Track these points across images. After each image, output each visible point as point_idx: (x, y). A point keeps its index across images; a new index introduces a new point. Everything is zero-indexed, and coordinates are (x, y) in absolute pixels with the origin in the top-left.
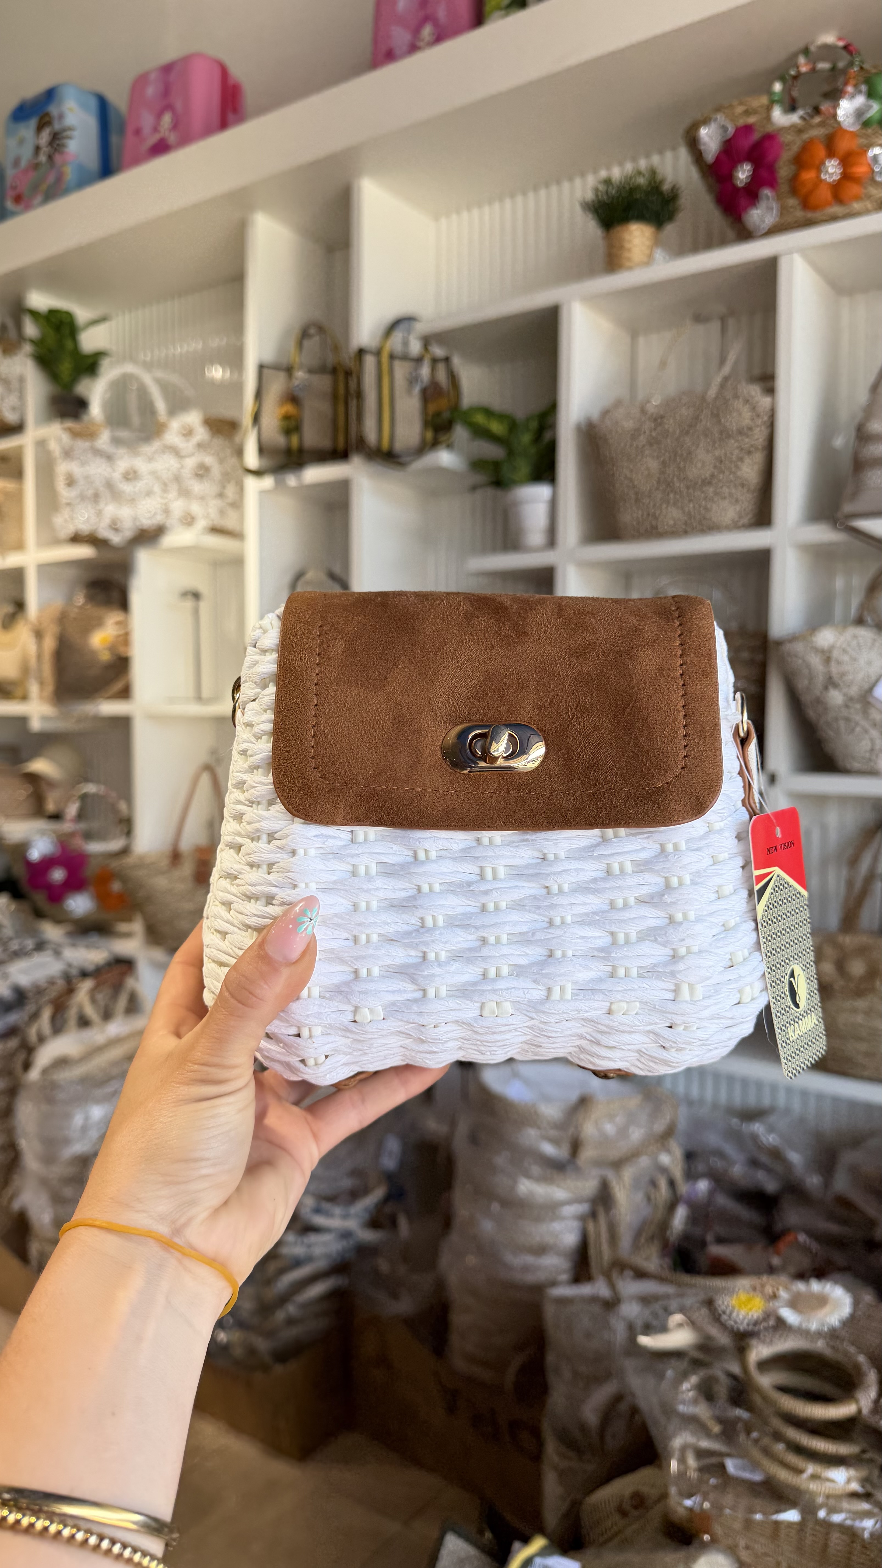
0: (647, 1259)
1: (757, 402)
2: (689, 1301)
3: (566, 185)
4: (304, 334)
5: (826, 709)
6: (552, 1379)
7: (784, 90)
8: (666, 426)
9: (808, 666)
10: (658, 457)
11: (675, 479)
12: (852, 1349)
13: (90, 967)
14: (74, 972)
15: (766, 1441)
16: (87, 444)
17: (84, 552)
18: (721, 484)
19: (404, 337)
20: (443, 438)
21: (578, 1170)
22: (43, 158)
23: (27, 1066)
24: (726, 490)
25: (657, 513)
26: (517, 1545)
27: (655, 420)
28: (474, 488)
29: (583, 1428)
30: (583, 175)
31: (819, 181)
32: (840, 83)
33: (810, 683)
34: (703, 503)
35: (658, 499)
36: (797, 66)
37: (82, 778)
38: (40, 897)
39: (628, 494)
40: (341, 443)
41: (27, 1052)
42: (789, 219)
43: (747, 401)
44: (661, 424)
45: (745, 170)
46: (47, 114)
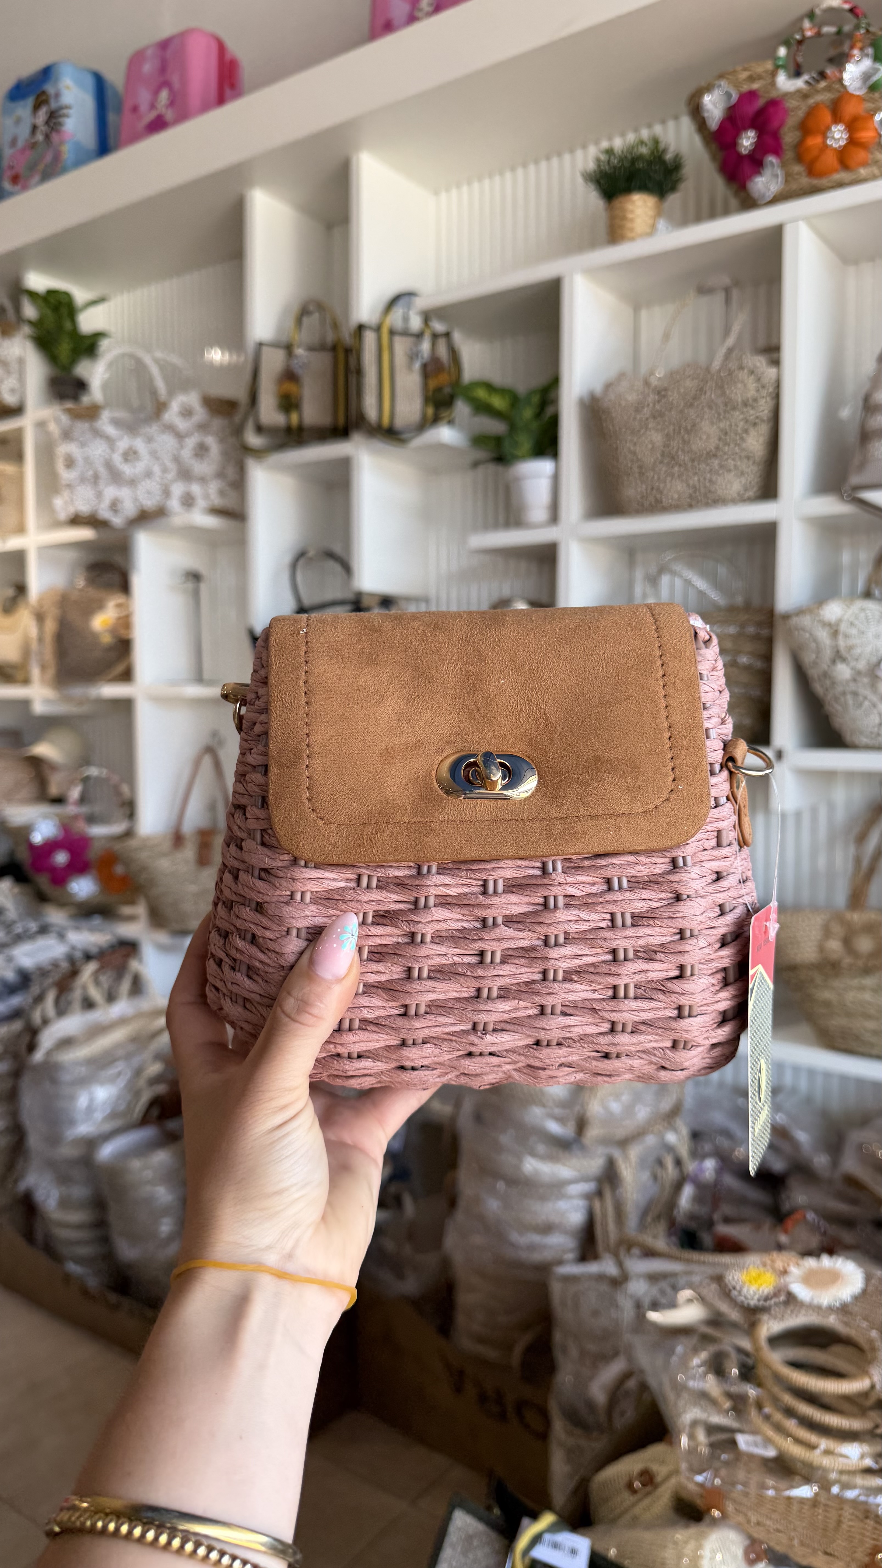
0: (655, 1237)
1: (763, 373)
2: (696, 1279)
3: (567, 157)
4: (304, 312)
5: (833, 683)
6: (558, 1355)
7: (788, 55)
8: (671, 399)
9: (815, 640)
10: (662, 430)
11: (680, 453)
12: (865, 1326)
13: (94, 950)
14: (78, 955)
15: (779, 1417)
16: (87, 426)
17: (85, 534)
18: (726, 457)
19: (404, 313)
20: (444, 414)
21: (583, 1148)
22: (40, 137)
23: (32, 1047)
24: (731, 463)
25: (662, 486)
26: (525, 1521)
27: (659, 392)
28: (475, 465)
29: (591, 1405)
30: (584, 147)
31: (826, 146)
32: (846, 48)
33: (817, 657)
34: (708, 476)
35: (662, 472)
36: (802, 30)
37: (86, 761)
38: (43, 881)
39: (631, 468)
40: (341, 421)
41: (32, 1034)
42: (794, 186)
43: (752, 372)
44: (665, 397)
45: (749, 137)
46: (44, 93)
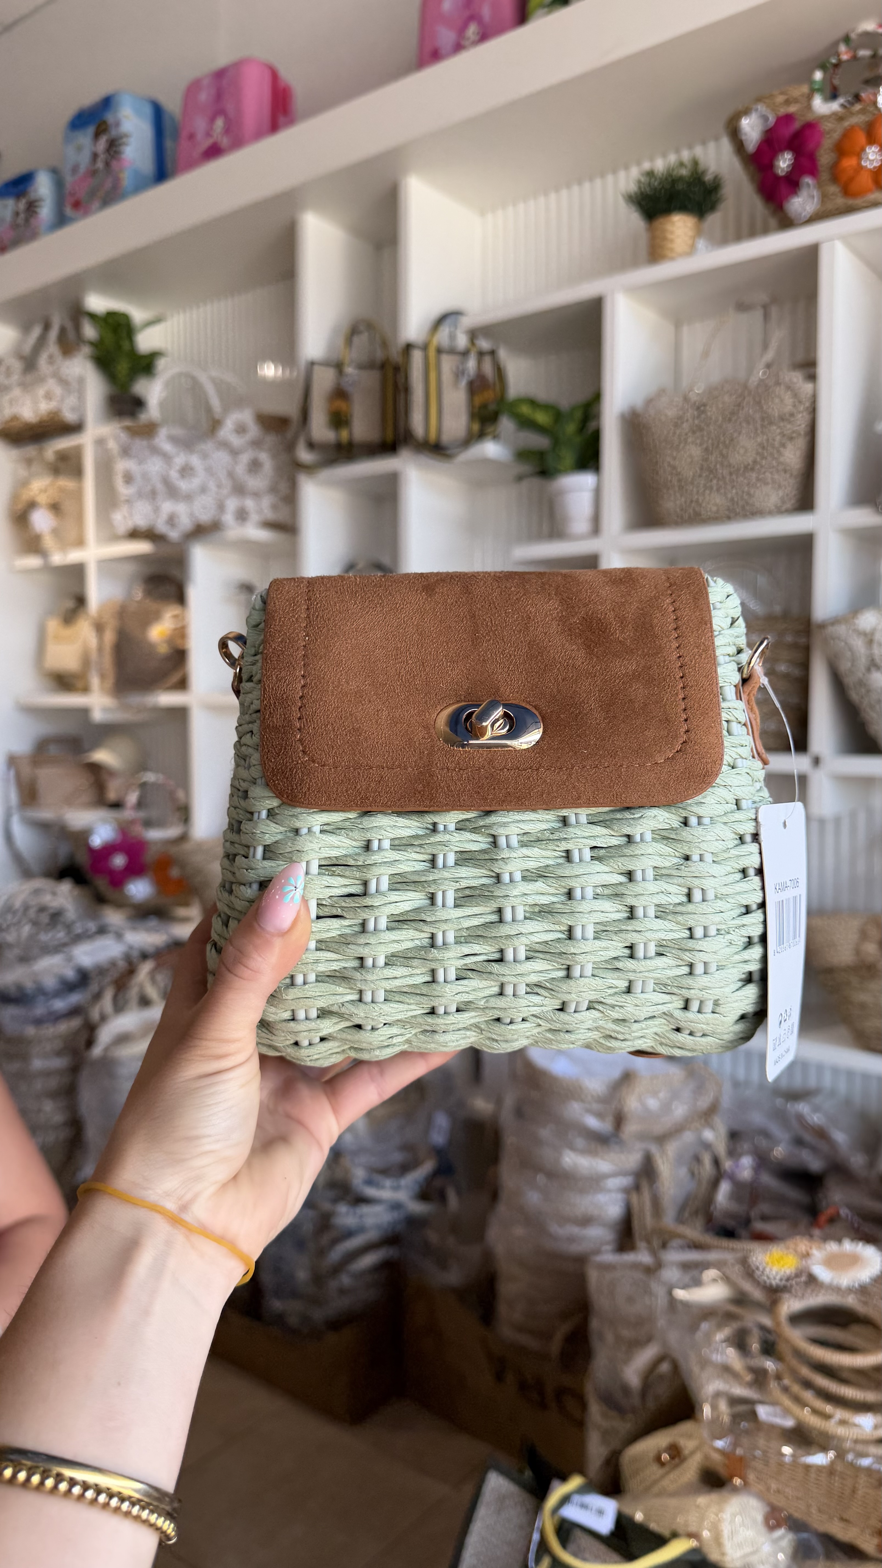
0: (693, 1230)
1: (799, 389)
3: (610, 178)
4: (353, 331)
5: (868, 691)
6: (595, 1341)
7: (824, 79)
8: (709, 414)
9: (851, 649)
10: (701, 445)
11: (718, 466)
13: (151, 950)
14: (135, 954)
15: (796, 1389)
16: (145, 443)
17: (143, 547)
18: (763, 470)
19: (450, 332)
20: (490, 429)
21: (621, 1143)
22: (100, 165)
23: (90, 1043)
24: (768, 476)
25: (700, 500)
26: (555, 1483)
27: (698, 408)
28: (520, 478)
29: (626, 1389)
30: (627, 168)
31: (860, 168)
32: (881, 71)
33: (852, 665)
34: (746, 489)
35: (701, 486)
36: (838, 54)
37: (142, 766)
38: (102, 883)
39: (671, 481)
40: (390, 436)
41: (90, 1032)
42: (830, 206)
43: (788, 388)
44: (704, 412)
45: (786, 159)
46: (103, 122)
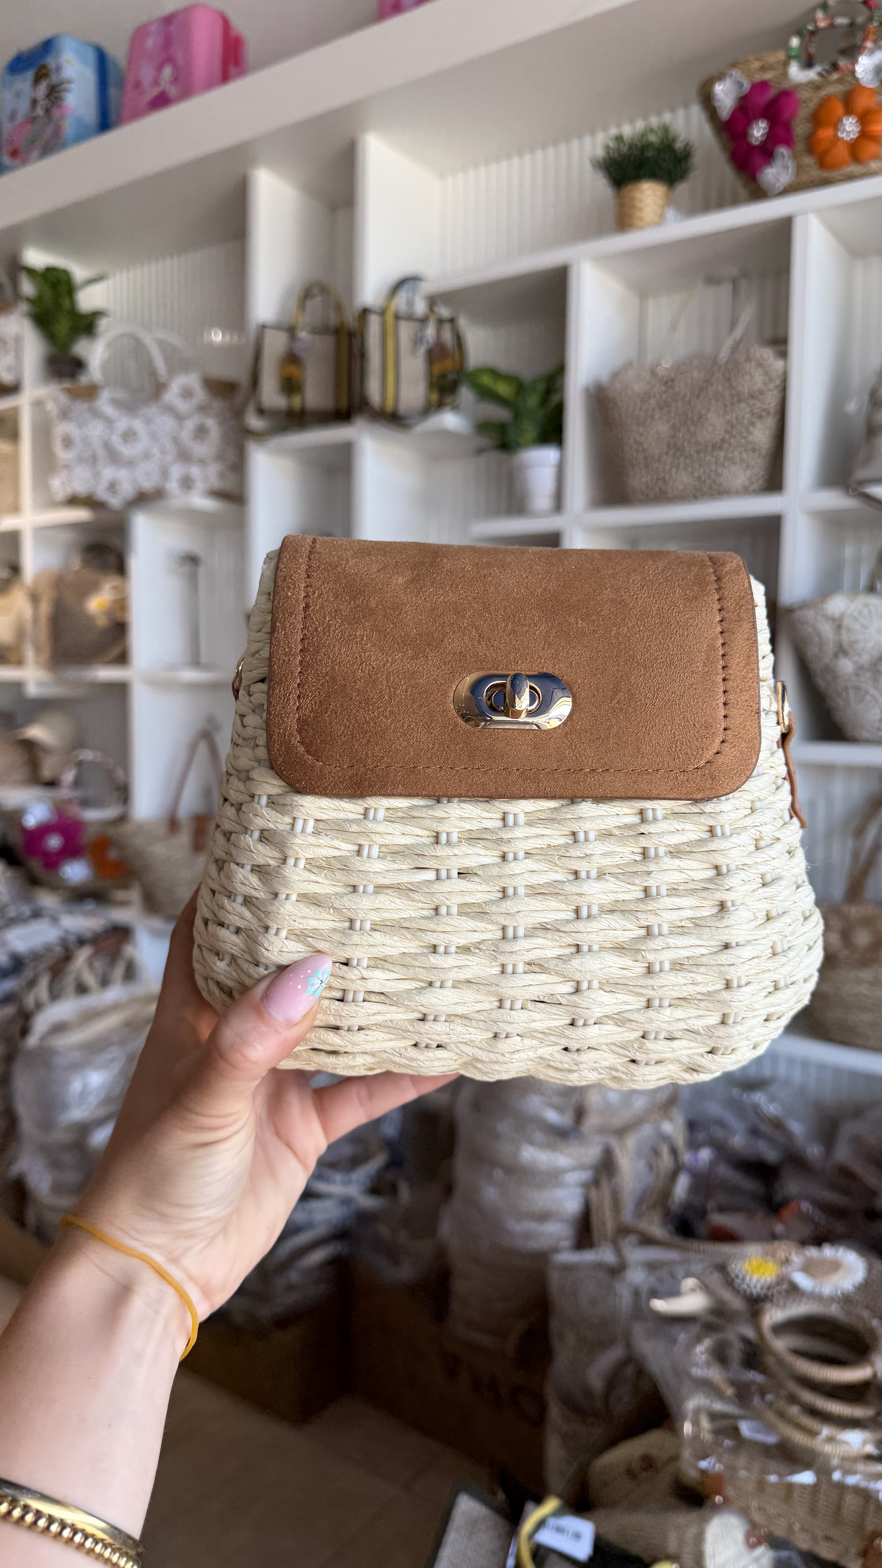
0: (651, 1224)
1: (770, 366)
2: (698, 1268)
3: (575, 143)
4: (307, 294)
5: (835, 677)
7: (801, 44)
8: (677, 389)
9: (819, 634)
10: (668, 421)
11: (686, 443)
12: (866, 1314)
13: (88, 935)
14: (72, 939)
15: (782, 1404)
16: (85, 406)
17: (81, 515)
18: (731, 449)
19: (408, 298)
20: (449, 400)
21: (581, 1137)
22: (40, 112)
23: (25, 1031)
24: (737, 455)
25: (667, 478)
26: (529, 1506)
27: (666, 383)
28: (480, 451)
29: (587, 1392)
30: (592, 133)
31: (836, 139)
32: (858, 39)
33: (820, 651)
34: (714, 468)
35: (668, 463)
36: (815, 21)
37: (80, 743)
38: (36, 865)
39: (637, 458)
40: (344, 403)
41: (24, 1020)
42: (804, 178)
43: (759, 365)
44: (672, 387)
45: (761, 127)
46: (44, 67)
